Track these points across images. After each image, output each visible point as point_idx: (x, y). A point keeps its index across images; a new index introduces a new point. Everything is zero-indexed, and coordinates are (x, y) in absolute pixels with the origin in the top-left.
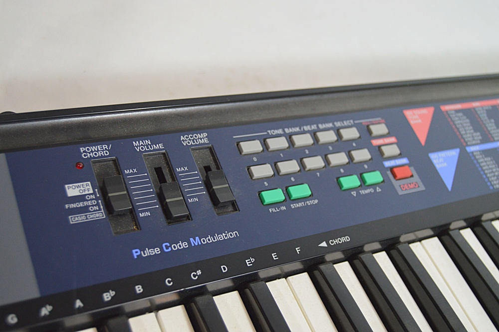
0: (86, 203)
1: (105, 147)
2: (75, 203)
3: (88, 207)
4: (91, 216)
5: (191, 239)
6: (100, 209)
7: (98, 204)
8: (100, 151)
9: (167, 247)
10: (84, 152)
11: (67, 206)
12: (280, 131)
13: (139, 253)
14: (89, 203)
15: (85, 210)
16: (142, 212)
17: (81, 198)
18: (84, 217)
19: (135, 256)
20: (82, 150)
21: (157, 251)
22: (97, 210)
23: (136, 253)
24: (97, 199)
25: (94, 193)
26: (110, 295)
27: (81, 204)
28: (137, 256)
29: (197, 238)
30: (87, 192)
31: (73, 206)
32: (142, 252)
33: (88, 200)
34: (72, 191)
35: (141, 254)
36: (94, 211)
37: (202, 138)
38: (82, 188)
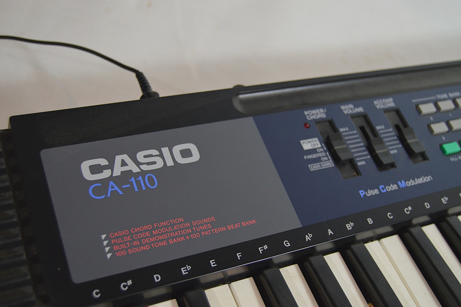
0: (318, 155)
1: (322, 110)
2: (310, 154)
3: (320, 158)
4: (324, 165)
5: (399, 183)
6: (329, 160)
7: (326, 156)
8: (318, 114)
9: (383, 189)
10: (308, 115)
11: (305, 157)
12: (445, 96)
13: (364, 194)
14: (320, 155)
15: (318, 160)
16: (359, 161)
17: (314, 151)
18: (319, 166)
19: (362, 195)
20: (306, 113)
21: (376, 192)
22: (327, 160)
23: (362, 193)
24: (325, 151)
25: (322, 147)
26: (351, 226)
27: (315, 156)
28: (363, 195)
29: (403, 182)
30: (316, 147)
31: (309, 157)
32: (366, 193)
33: (319, 153)
34: (307, 145)
35: (365, 194)
36: (325, 161)
37: (389, 103)
38: (312, 143)
